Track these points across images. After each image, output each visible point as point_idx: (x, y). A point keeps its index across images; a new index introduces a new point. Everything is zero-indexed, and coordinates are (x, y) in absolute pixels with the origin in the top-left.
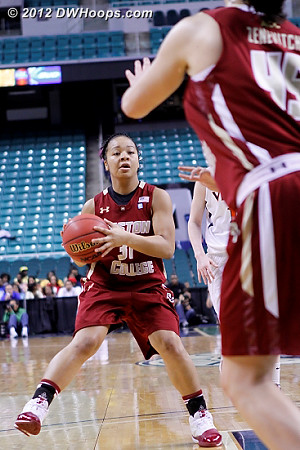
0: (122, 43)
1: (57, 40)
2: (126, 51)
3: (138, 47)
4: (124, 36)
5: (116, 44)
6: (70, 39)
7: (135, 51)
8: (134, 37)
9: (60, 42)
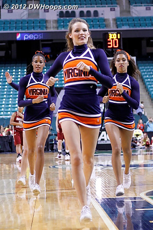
0: (45, 24)
1: (16, 22)
2: (46, 28)
3: (52, 26)
4: (46, 21)
5: (42, 25)
6: (22, 22)
7: (50, 28)
8: (50, 22)
9: (17, 22)
